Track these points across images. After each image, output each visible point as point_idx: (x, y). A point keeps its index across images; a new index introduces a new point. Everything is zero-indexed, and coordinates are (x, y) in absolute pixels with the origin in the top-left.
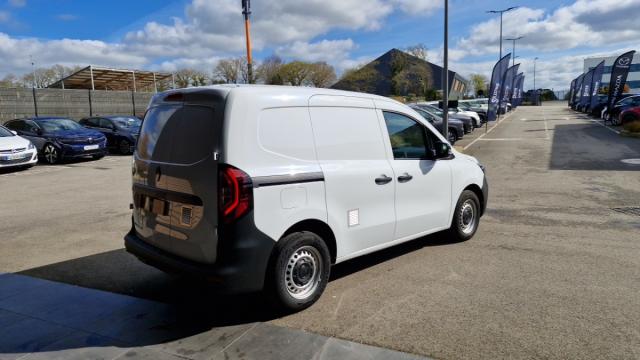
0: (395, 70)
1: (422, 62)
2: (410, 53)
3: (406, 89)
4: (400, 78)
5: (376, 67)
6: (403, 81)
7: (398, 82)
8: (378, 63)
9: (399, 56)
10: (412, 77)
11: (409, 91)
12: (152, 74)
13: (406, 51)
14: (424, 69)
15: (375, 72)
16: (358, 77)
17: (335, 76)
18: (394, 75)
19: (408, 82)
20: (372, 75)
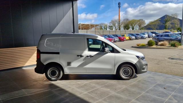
0: (166, 21)
1: (176, 19)
2: (172, 16)
3: (170, 28)
4: (168, 24)
5: (160, 21)
6: (169, 25)
7: (167, 25)
8: (161, 19)
9: (168, 17)
11: (171, 28)
12: (94, 25)
13: (171, 15)
14: (176, 21)
15: (159, 22)
16: (153, 24)
17: (145, 24)
18: (166, 23)
19: (171, 25)
20: (158, 23)
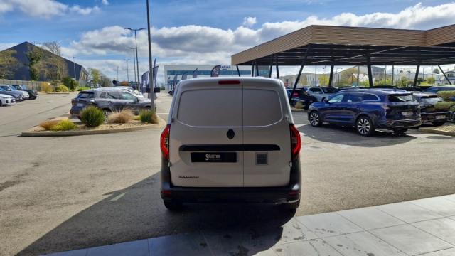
0: (33, 59)
3: (45, 76)
4: (38, 67)
5: (13, 55)
6: (42, 69)
7: (37, 69)
8: (15, 52)
10: (50, 66)
14: (59, 62)
15: (13, 59)
18: (32, 64)
19: (46, 70)
20: (10, 61)
